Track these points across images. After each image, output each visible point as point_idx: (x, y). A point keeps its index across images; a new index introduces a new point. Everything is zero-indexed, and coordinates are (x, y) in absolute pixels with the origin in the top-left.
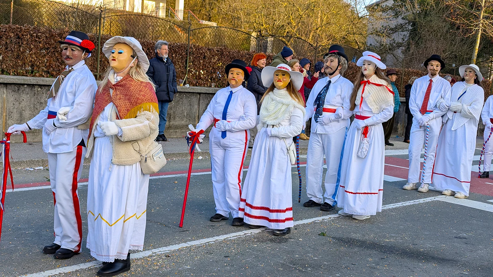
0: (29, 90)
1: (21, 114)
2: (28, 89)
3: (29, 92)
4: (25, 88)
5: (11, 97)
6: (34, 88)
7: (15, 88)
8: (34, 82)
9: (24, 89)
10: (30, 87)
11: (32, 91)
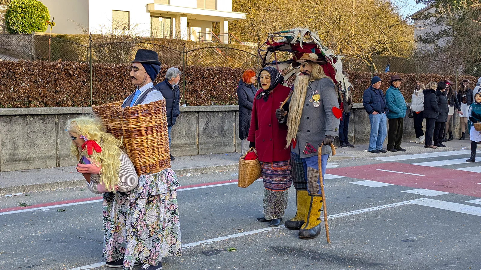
0: (22, 120)
1: (15, 144)
2: (20, 120)
3: (21, 122)
4: (16, 118)
5: (4, 128)
6: (27, 118)
7: (7, 119)
8: (26, 112)
9: (16, 120)
10: (22, 117)
11: (24, 121)
